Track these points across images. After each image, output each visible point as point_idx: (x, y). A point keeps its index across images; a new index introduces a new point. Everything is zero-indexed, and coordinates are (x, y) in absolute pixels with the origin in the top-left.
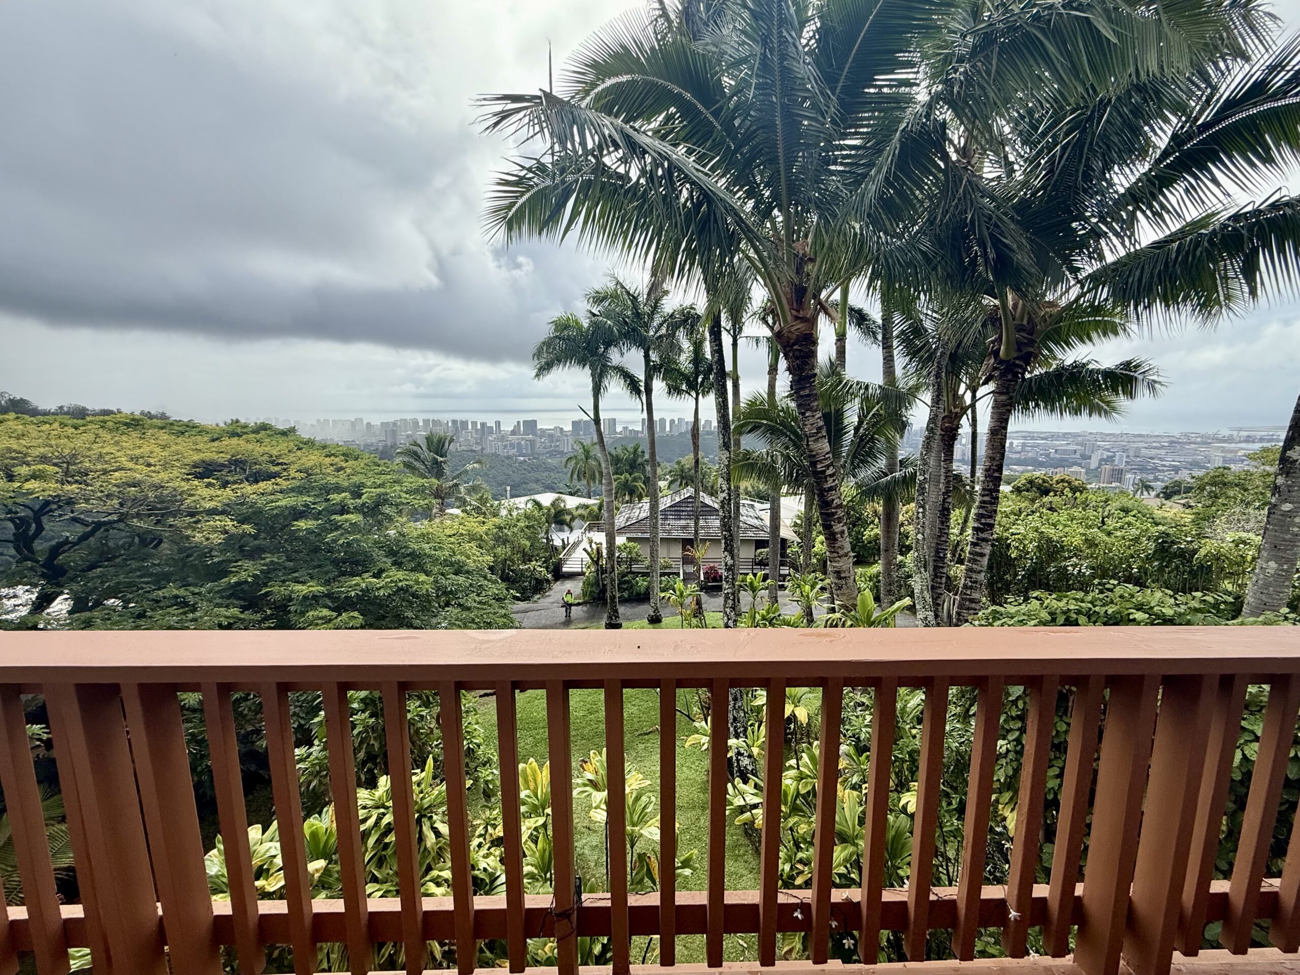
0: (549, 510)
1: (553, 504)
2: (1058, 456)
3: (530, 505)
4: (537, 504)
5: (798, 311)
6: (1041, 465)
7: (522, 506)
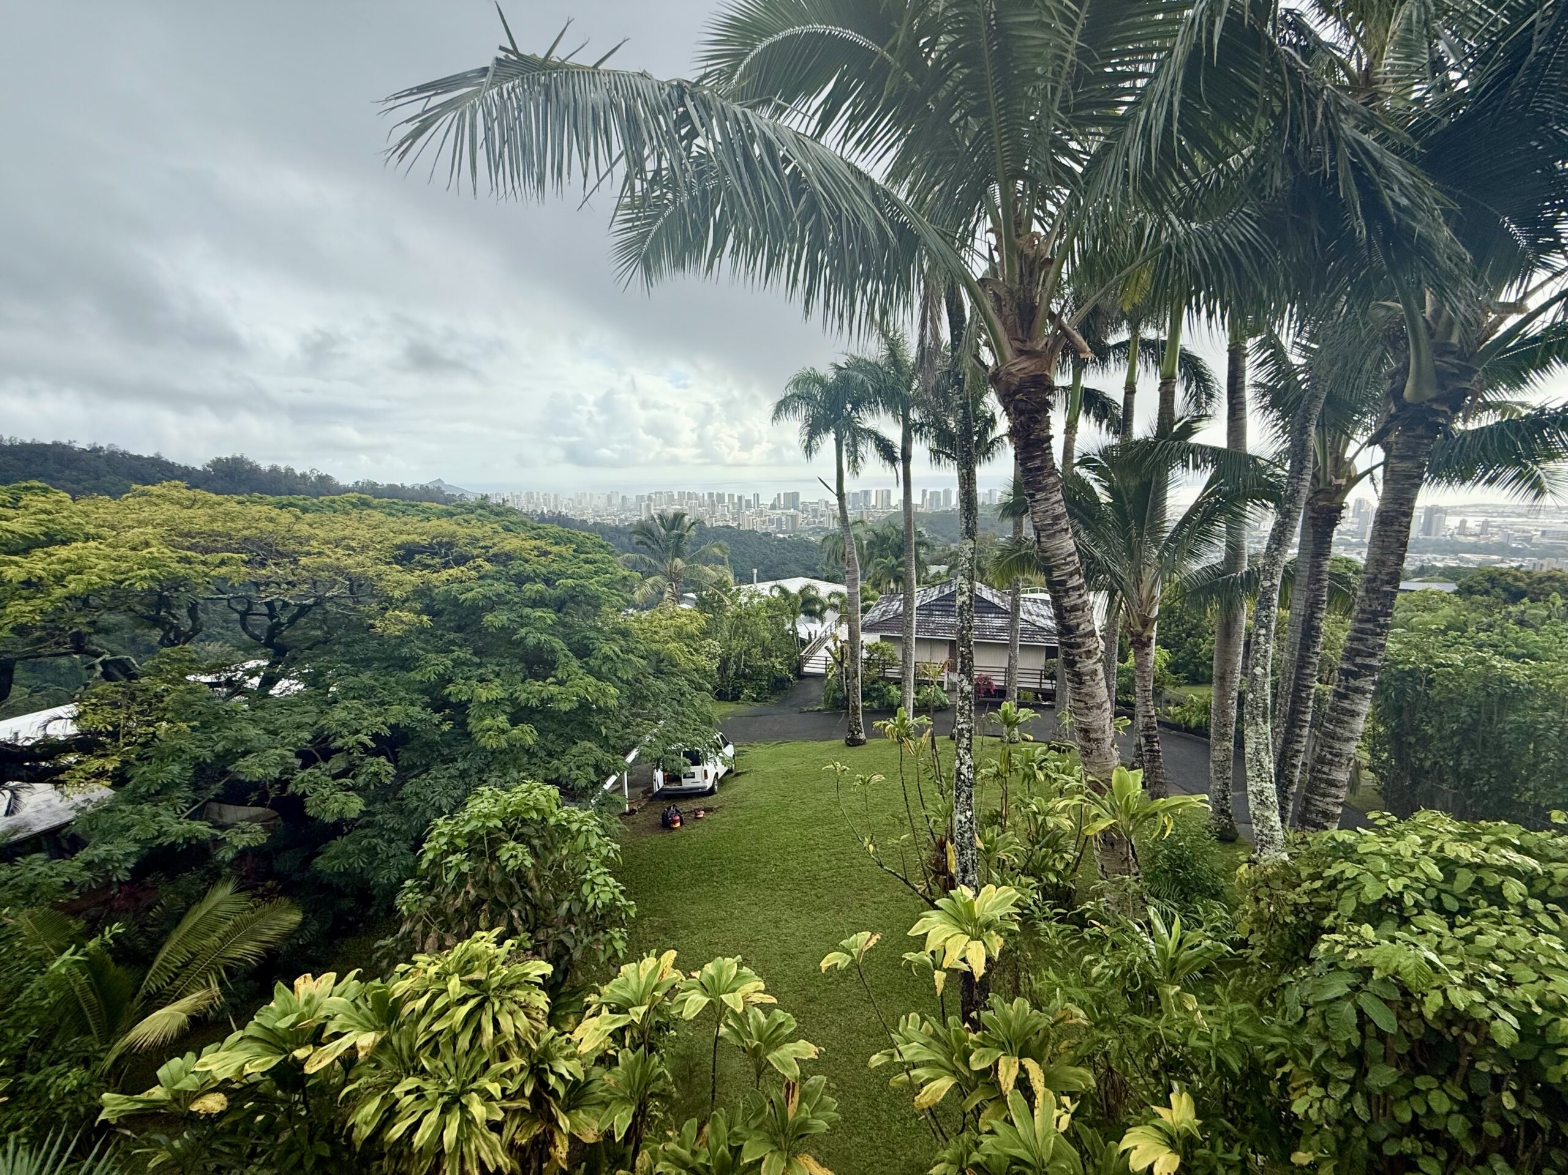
0: (796, 598)
1: (801, 592)
2: (1545, 541)
3: (776, 593)
4: (783, 591)
5: (1023, 341)
6: (1516, 553)
7: (767, 593)
